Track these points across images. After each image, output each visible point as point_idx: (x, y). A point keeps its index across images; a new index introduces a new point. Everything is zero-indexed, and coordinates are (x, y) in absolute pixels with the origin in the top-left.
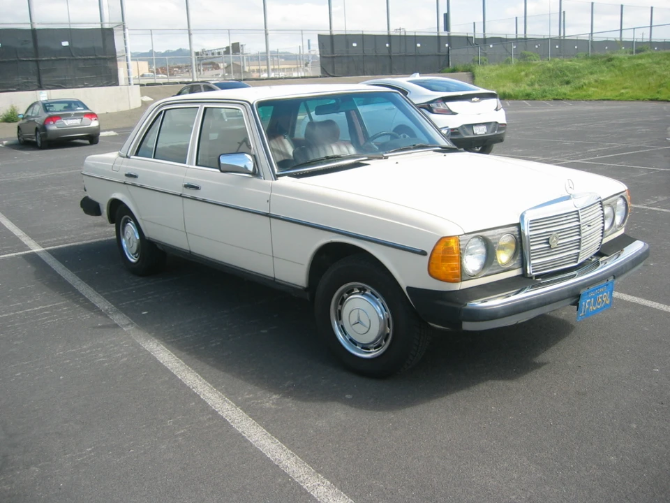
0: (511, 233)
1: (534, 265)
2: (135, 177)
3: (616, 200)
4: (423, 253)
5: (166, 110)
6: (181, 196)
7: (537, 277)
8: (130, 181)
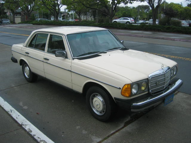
0: (145, 82)
1: (152, 90)
2: (28, 53)
3: (174, 68)
4: (120, 88)
5: (38, 34)
6: (43, 61)
7: (152, 93)
8: (27, 55)
